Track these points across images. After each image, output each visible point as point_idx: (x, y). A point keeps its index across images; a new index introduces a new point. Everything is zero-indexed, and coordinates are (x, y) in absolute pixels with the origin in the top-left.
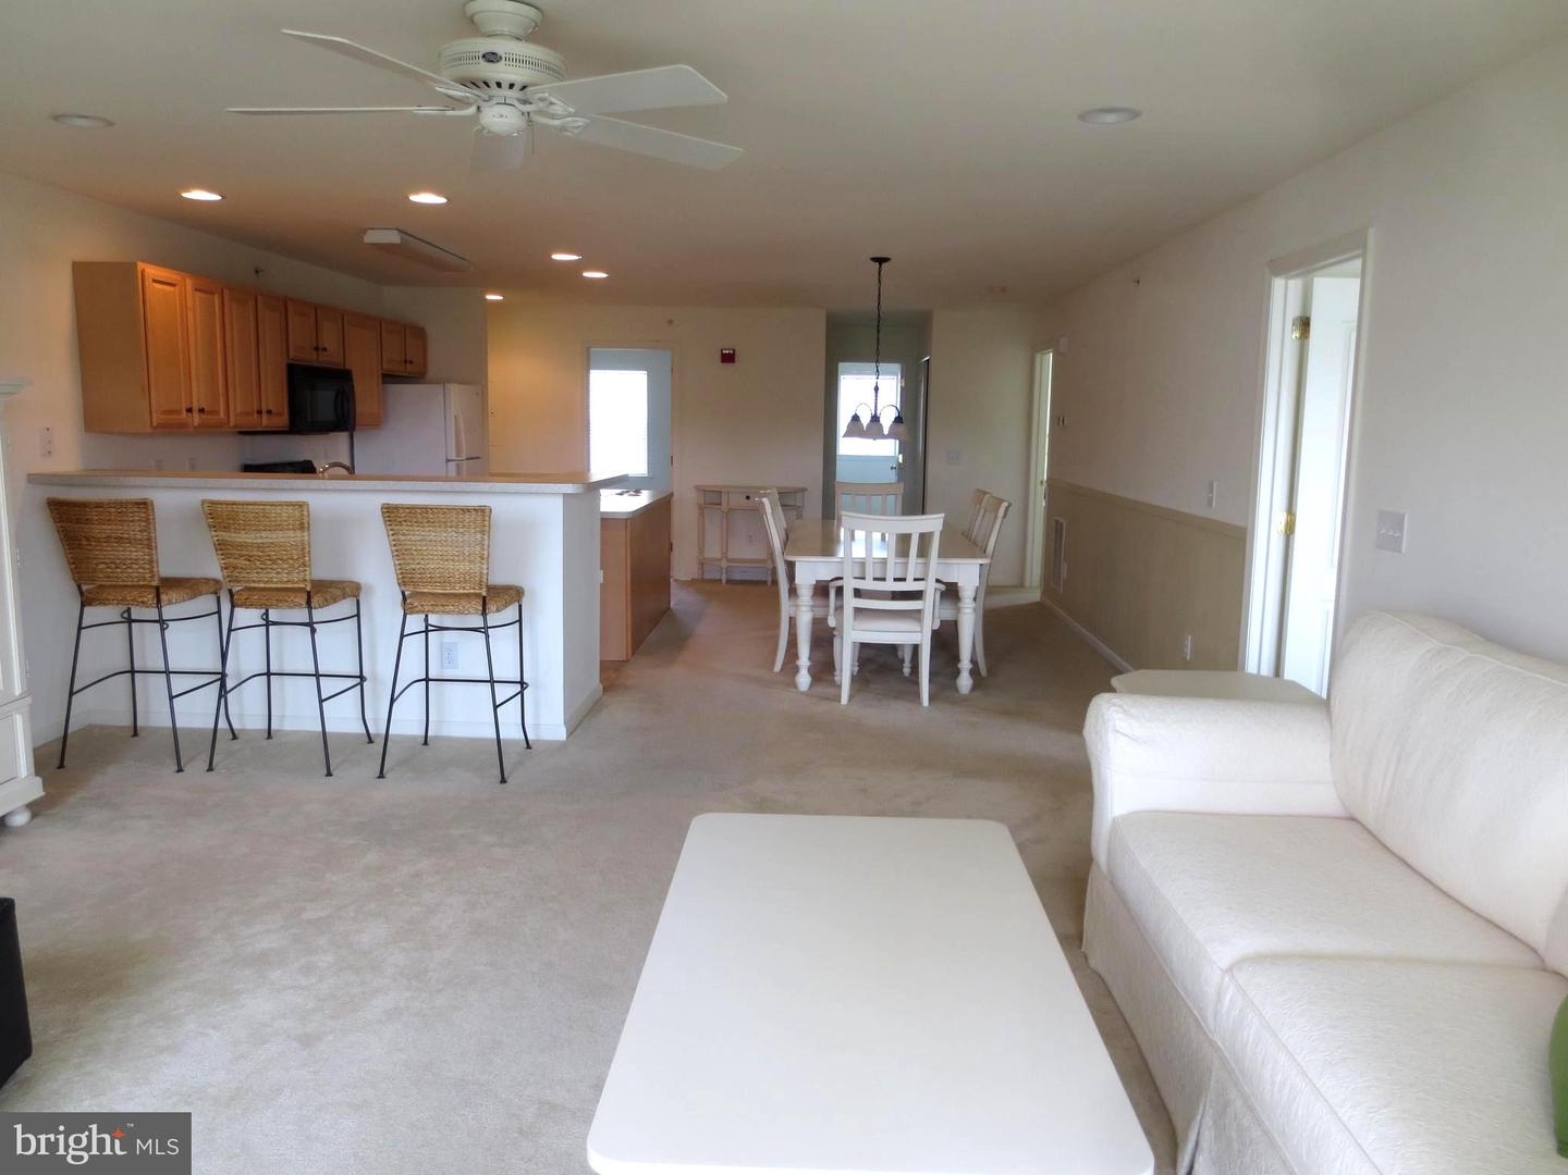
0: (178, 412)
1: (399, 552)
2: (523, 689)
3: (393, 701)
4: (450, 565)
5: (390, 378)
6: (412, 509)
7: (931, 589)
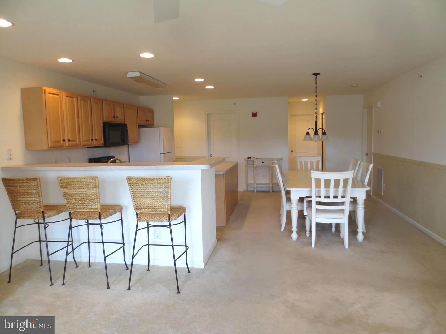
0: (60, 141)
1: (134, 197)
2: (186, 249)
3: (133, 257)
4: (155, 201)
5: (141, 126)
6: (139, 179)
7: (347, 200)
